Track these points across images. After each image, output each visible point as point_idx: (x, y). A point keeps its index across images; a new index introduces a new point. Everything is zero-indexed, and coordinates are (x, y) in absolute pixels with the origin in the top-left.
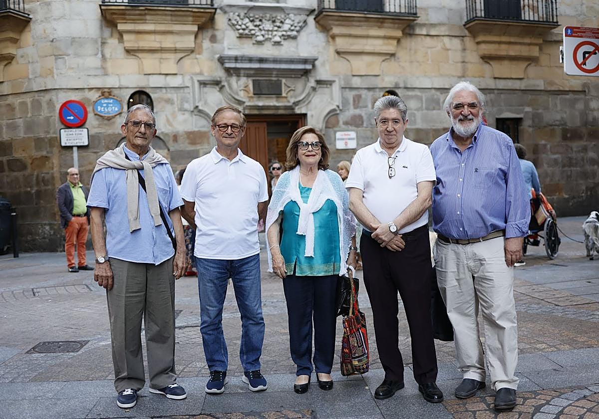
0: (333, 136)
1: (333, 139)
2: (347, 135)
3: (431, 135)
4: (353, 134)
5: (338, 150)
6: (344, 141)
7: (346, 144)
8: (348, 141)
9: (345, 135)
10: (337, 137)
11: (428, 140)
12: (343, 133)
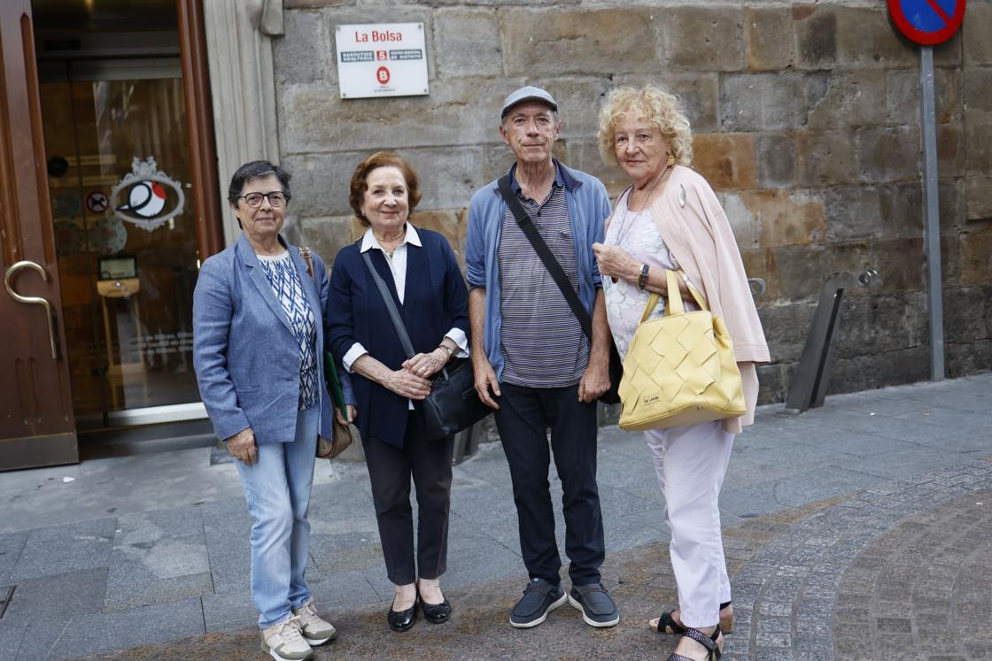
0: (322, 45)
1: (325, 55)
2: (388, 36)
3: (746, 36)
4: (412, 35)
5: (346, 100)
6: (377, 64)
7: (383, 75)
8: (389, 64)
9: (375, 36)
10: (340, 49)
11: (735, 55)
12: (367, 29)
